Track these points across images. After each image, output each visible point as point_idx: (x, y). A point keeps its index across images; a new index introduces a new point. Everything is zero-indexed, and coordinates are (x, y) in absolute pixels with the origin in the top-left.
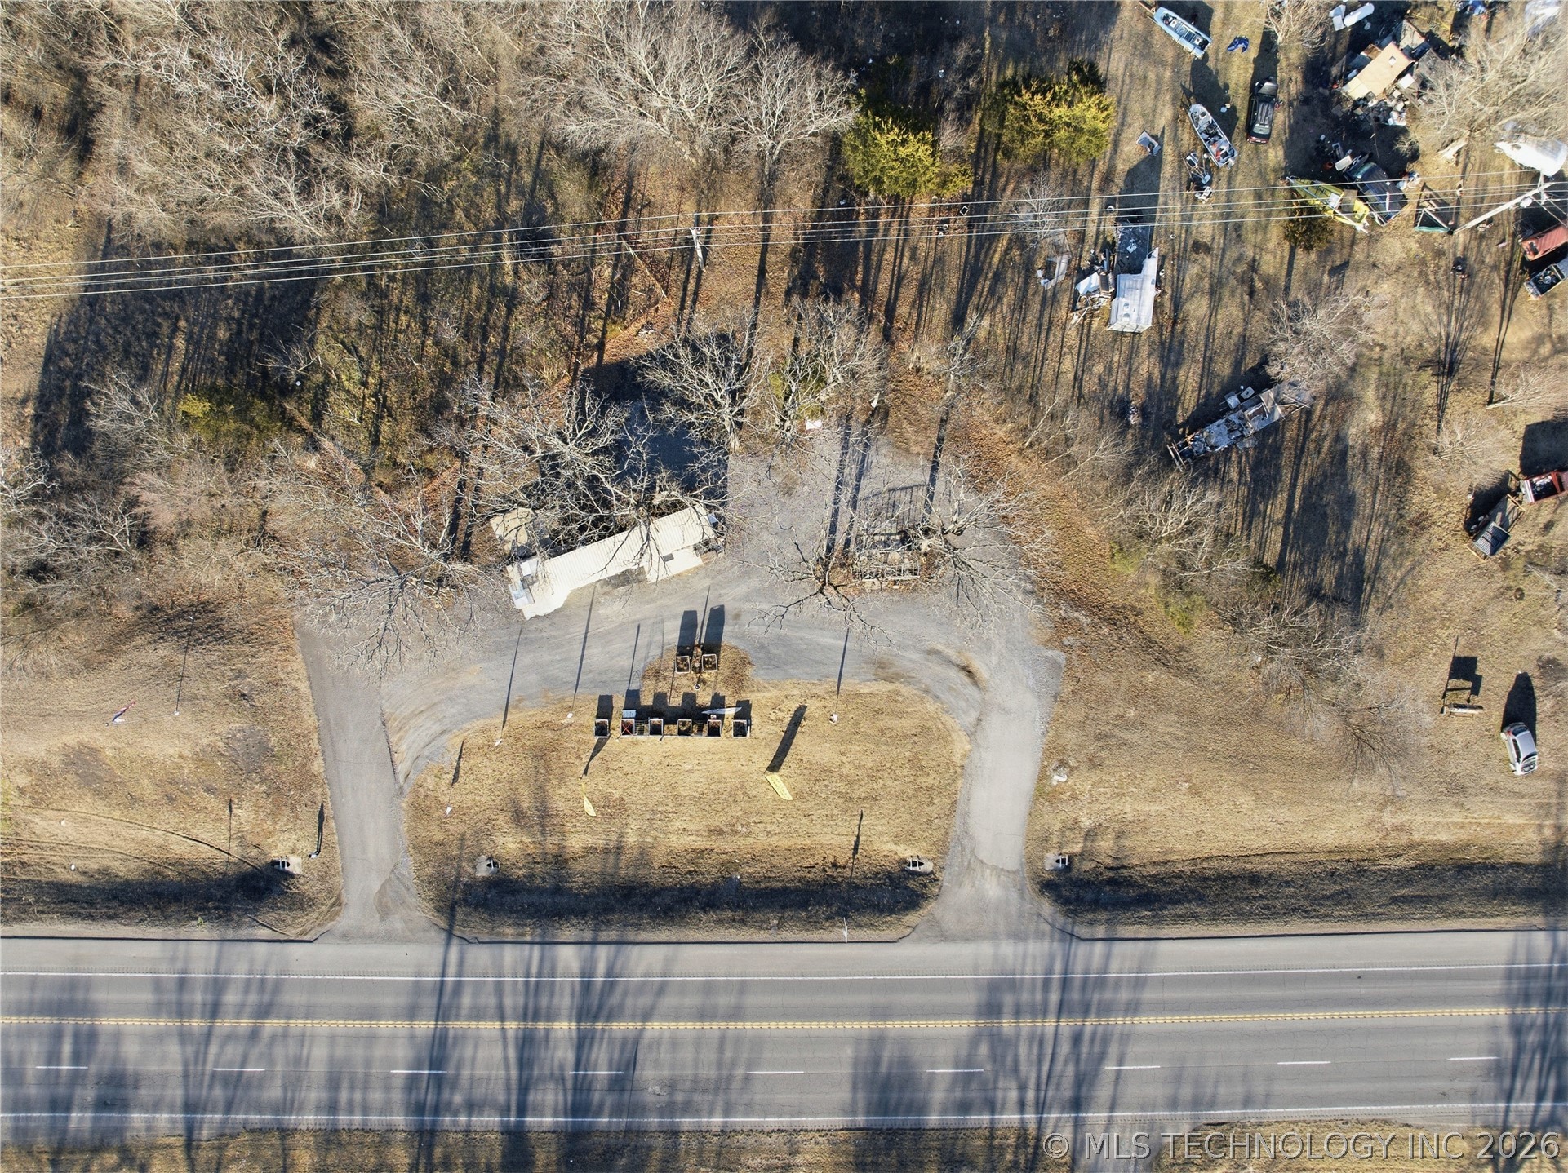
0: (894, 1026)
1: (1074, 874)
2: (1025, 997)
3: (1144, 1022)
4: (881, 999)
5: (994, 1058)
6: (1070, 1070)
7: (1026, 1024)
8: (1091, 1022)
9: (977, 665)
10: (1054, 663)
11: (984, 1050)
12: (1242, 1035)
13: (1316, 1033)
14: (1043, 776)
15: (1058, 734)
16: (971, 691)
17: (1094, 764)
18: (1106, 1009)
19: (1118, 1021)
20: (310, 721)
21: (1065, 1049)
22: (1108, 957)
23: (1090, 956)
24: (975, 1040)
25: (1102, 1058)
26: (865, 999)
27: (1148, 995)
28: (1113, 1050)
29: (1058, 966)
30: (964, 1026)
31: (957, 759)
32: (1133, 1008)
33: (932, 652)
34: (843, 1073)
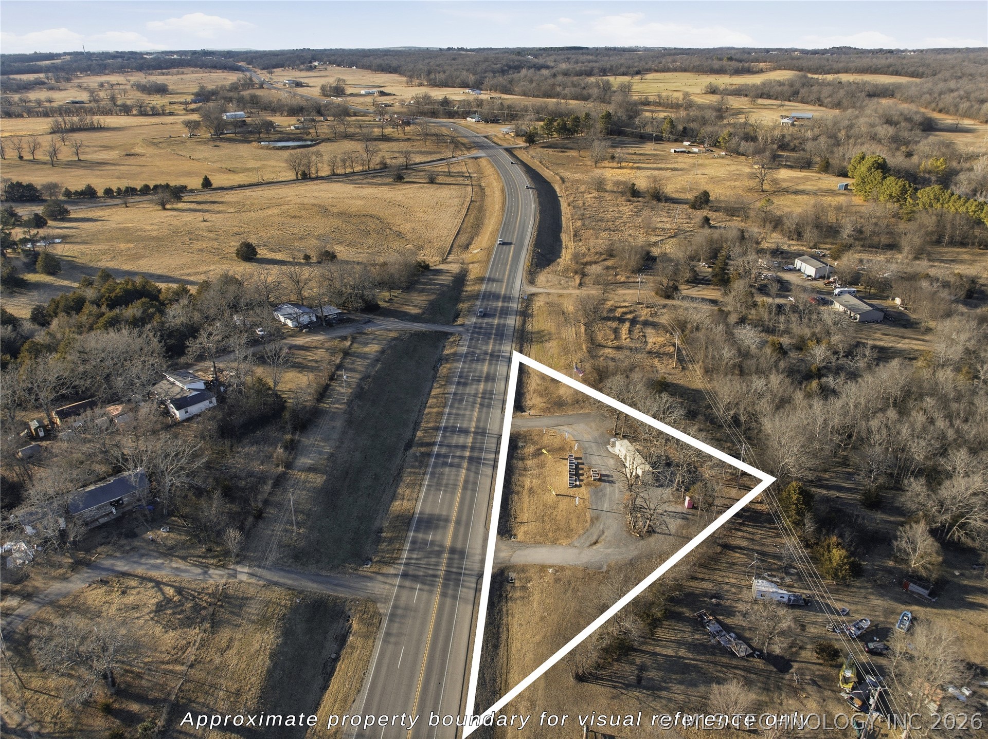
0: (452, 526)
1: (505, 583)
2: (456, 561)
3: (436, 599)
4: (463, 523)
5: (431, 552)
6: (421, 573)
7: (445, 561)
8: (441, 580)
9: (598, 546)
10: (601, 568)
11: (437, 548)
12: (422, 632)
13: (415, 663)
14: (551, 567)
15: (570, 569)
16: (588, 543)
17: (557, 580)
18: (445, 586)
19: (439, 590)
20: (570, 413)
21: (431, 572)
22: (469, 588)
23: (470, 582)
24: (442, 546)
25: (423, 583)
26: (464, 518)
27: (448, 601)
28: (426, 587)
29: (467, 572)
30: (448, 543)
31: (560, 541)
32: (444, 595)
33: (603, 533)
34: (437, 511)
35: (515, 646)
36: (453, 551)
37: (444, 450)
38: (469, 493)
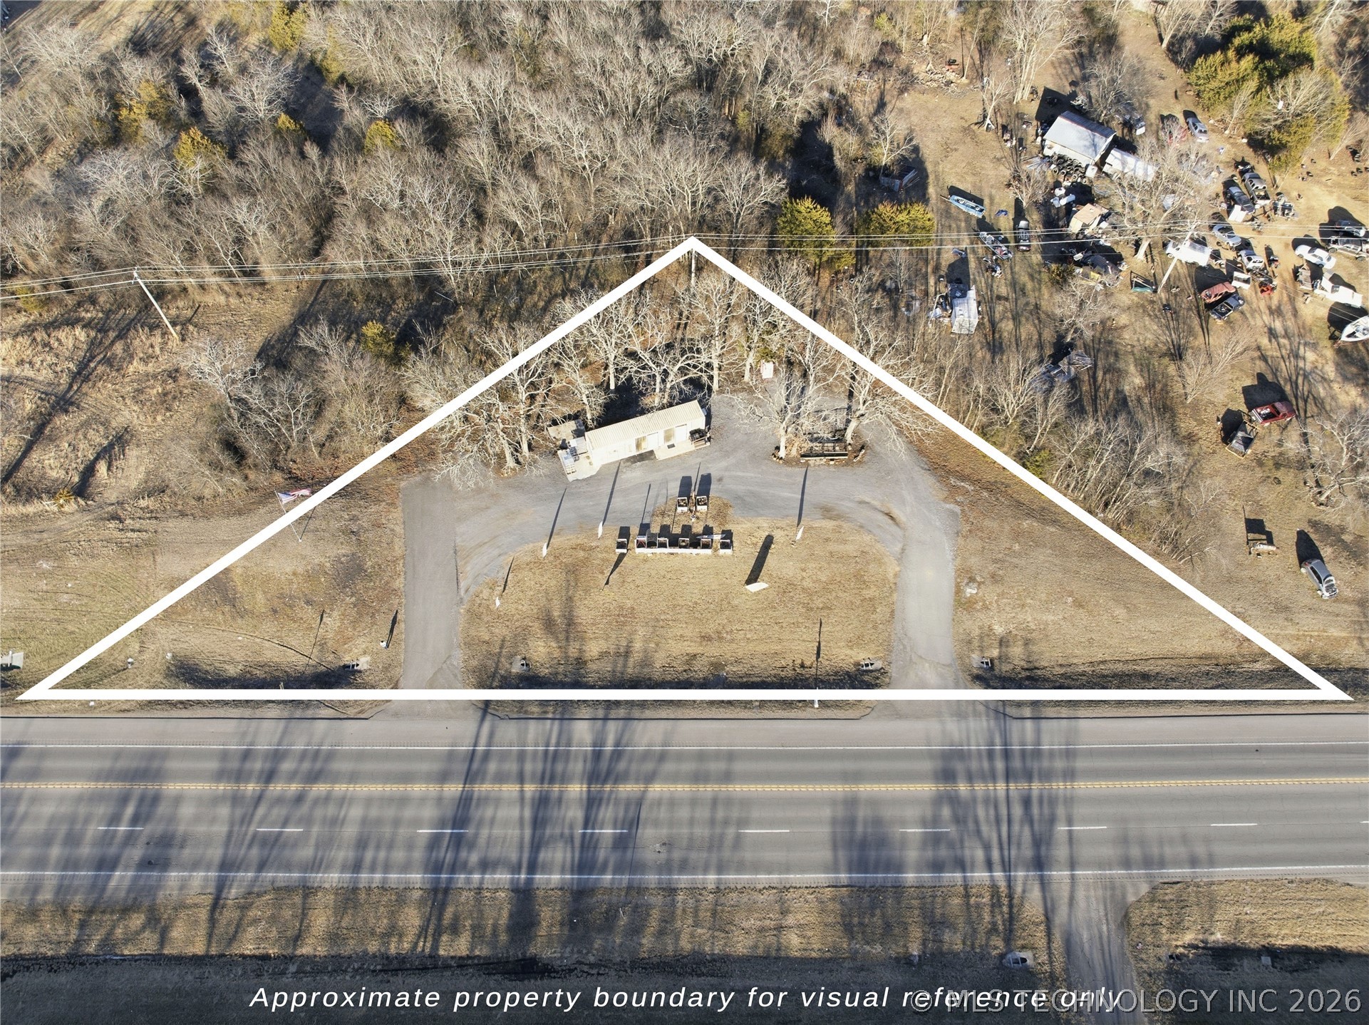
0: (866, 789)
2: (974, 765)
3: (1083, 787)
4: (850, 766)
5: (958, 820)
6: (1027, 832)
7: (979, 787)
8: (1036, 786)
9: (896, 512)
10: (953, 513)
11: (946, 812)
12: (1172, 799)
14: (958, 591)
15: (964, 559)
16: (894, 529)
17: (995, 578)
18: (1046, 776)
19: (1059, 786)
20: (398, 549)
21: (1018, 811)
22: (1038, 732)
23: (1023, 730)
24: (938, 800)
25: (1052, 820)
26: (836, 766)
27: (1080, 764)
28: (1061, 811)
29: (998, 740)
30: (927, 789)
31: (890, 576)
32: (1070, 775)
33: (861, 502)
34: (824, 832)
35: (1136, 650)
36: (947, 775)
37: (558, 854)
38: (739, 766)
